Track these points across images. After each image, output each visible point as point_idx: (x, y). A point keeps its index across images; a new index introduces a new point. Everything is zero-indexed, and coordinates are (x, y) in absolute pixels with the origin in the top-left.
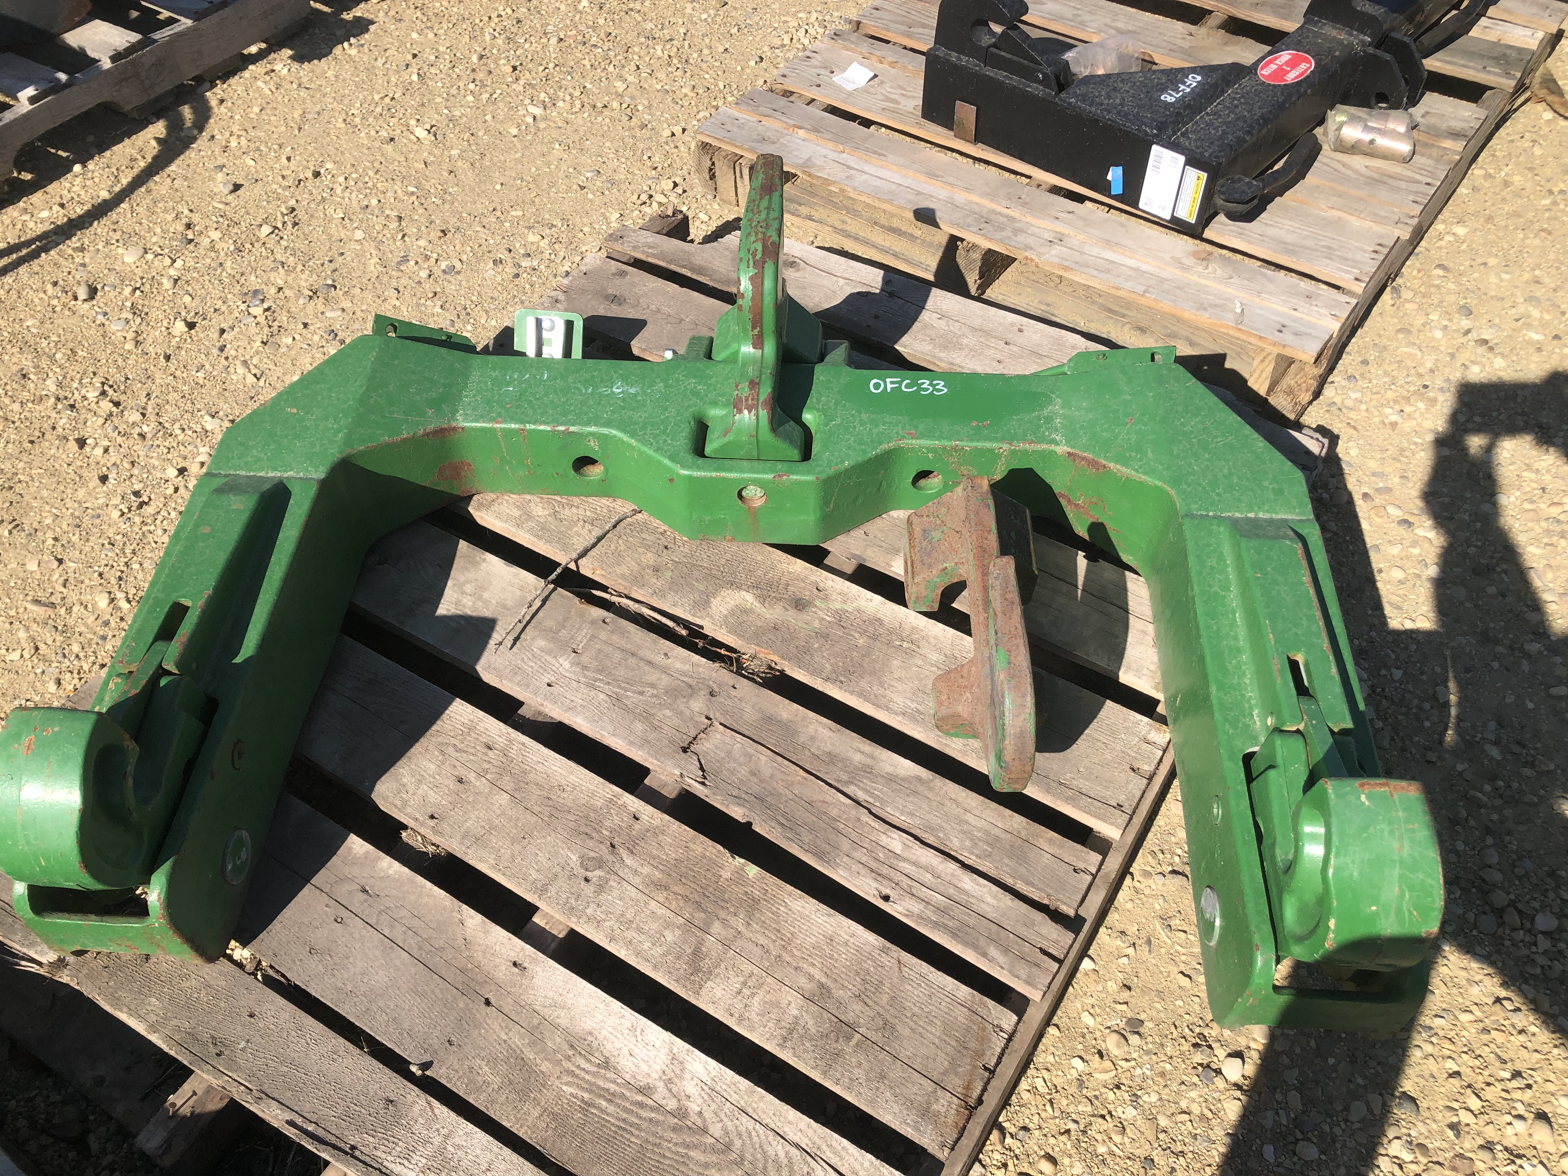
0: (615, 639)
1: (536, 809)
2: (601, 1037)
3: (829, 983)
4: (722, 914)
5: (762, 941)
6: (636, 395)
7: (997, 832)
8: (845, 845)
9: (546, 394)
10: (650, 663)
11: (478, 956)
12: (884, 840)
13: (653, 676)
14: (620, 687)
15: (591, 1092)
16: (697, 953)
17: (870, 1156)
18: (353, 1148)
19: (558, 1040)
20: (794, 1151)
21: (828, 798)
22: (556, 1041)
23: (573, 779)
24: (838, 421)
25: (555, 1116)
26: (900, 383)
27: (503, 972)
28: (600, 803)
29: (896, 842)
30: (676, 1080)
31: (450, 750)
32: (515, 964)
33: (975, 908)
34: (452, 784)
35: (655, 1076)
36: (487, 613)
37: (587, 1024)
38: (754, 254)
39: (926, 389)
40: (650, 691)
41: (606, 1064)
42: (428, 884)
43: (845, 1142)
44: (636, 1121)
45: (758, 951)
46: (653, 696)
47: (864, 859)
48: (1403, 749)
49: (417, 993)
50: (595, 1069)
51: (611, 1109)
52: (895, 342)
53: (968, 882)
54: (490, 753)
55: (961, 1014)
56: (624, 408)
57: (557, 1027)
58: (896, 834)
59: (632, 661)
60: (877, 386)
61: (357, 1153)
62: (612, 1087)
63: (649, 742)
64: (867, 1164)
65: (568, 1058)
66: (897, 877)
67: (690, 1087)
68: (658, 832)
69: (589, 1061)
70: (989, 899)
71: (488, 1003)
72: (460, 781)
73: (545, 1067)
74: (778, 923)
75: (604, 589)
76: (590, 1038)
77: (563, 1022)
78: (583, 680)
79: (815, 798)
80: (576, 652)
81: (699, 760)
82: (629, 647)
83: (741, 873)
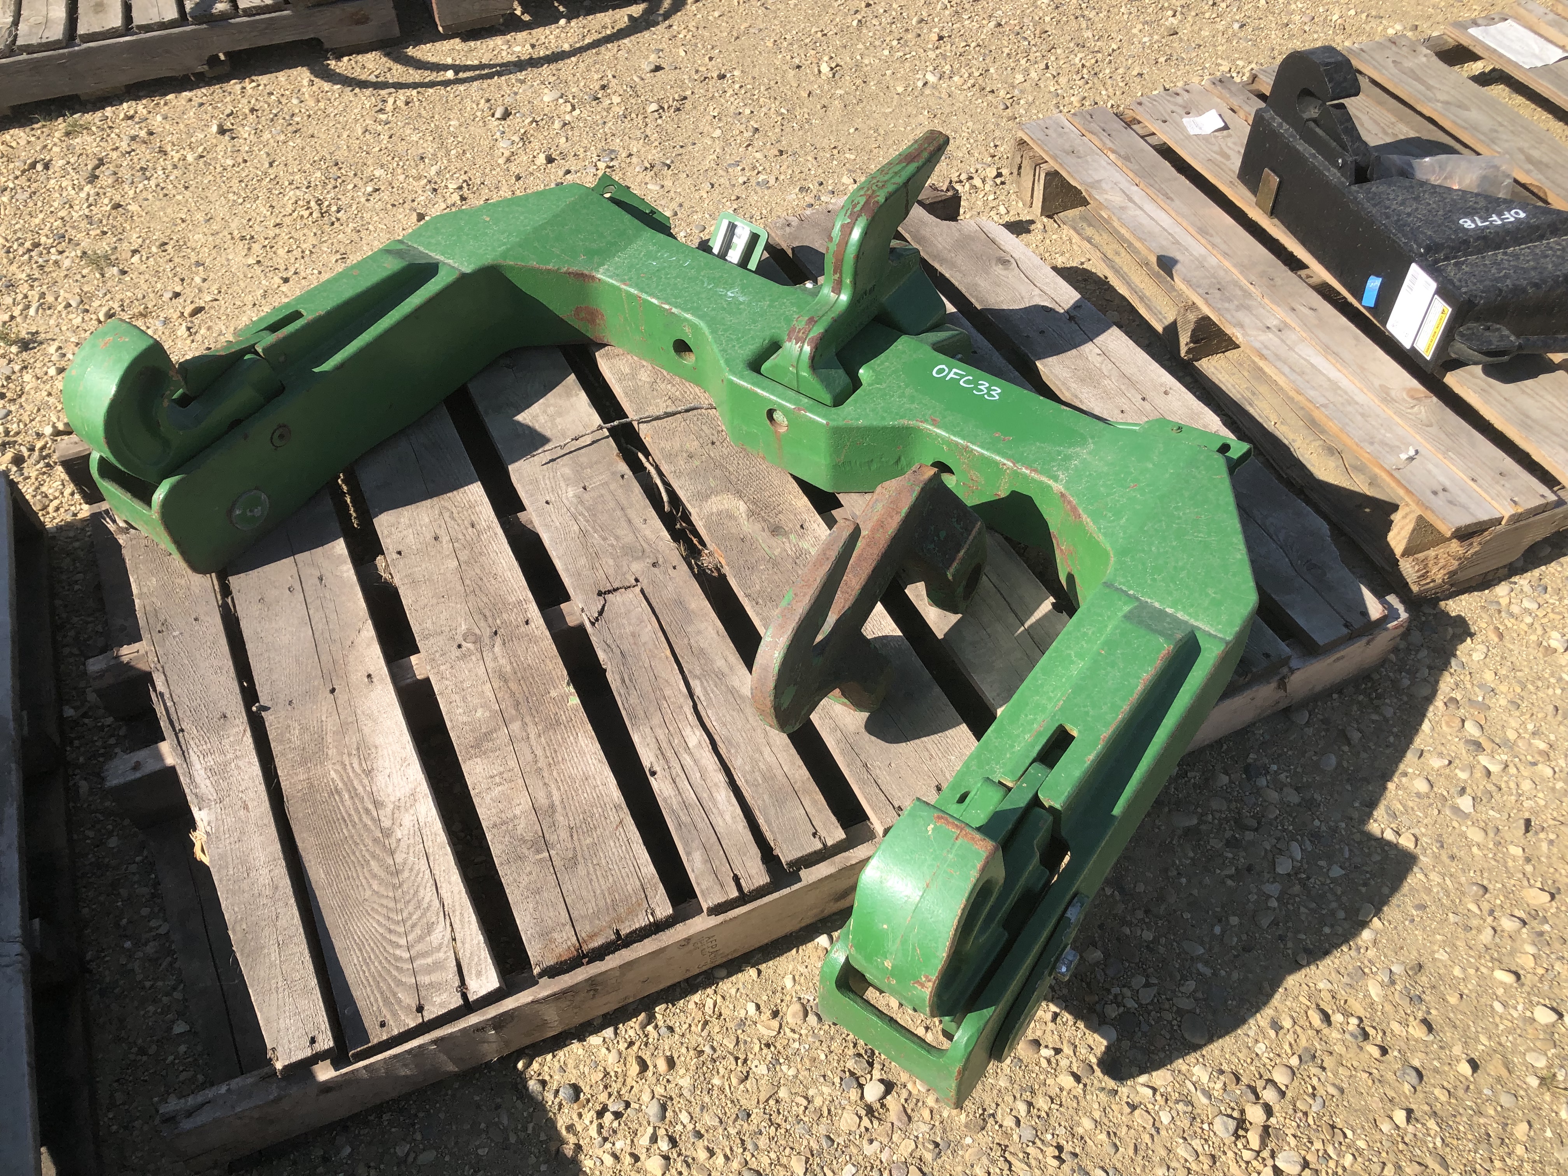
0: (620, 493)
1: (467, 582)
2: (380, 753)
3: (559, 809)
4: (528, 719)
5: (539, 752)
6: (741, 303)
7: (778, 772)
8: (656, 720)
9: (676, 278)
10: (629, 521)
11: (351, 658)
12: (687, 732)
13: (623, 531)
14: (593, 528)
15: (345, 784)
16: (487, 736)
17: (481, 938)
18: (182, 730)
19: (354, 739)
20: (436, 903)
21: (672, 681)
22: (352, 739)
24: (884, 385)
25: (311, 786)
26: (962, 376)
27: (357, 676)
28: (512, 599)
29: (695, 737)
30: (402, 809)
31: (446, 515)
32: (369, 676)
33: (712, 817)
34: (429, 537)
35: (392, 799)
36: (548, 433)
37: (379, 740)
38: (855, 206)
39: (982, 391)
40: (612, 540)
41: (369, 773)
42: (360, 595)
43: (473, 918)
44: (357, 820)
45: (530, 757)
46: (612, 545)
47: (661, 737)
48: (1281, 938)
49: (297, 661)
50: (359, 771)
51: (348, 803)
52: (1039, 359)
53: (724, 797)
54: (470, 529)
55: (633, 884)
56: (724, 309)
57: (359, 730)
58: (700, 732)
59: (619, 513)
60: (941, 371)
61: (181, 735)
62: (360, 789)
63: (579, 575)
64: (475, 942)
65: (350, 755)
66: (674, 762)
67: (407, 820)
68: (532, 639)
69: (360, 764)
70: (728, 817)
71: (333, 691)
72: (436, 538)
73: (332, 752)
74: (560, 745)
75: (647, 454)
76: (373, 750)
77: (366, 730)
78: (572, 509)
79: (663, 675)
80: (585, 488)
81: (604, 606)
82: (624, 502)
83: (565, 698)
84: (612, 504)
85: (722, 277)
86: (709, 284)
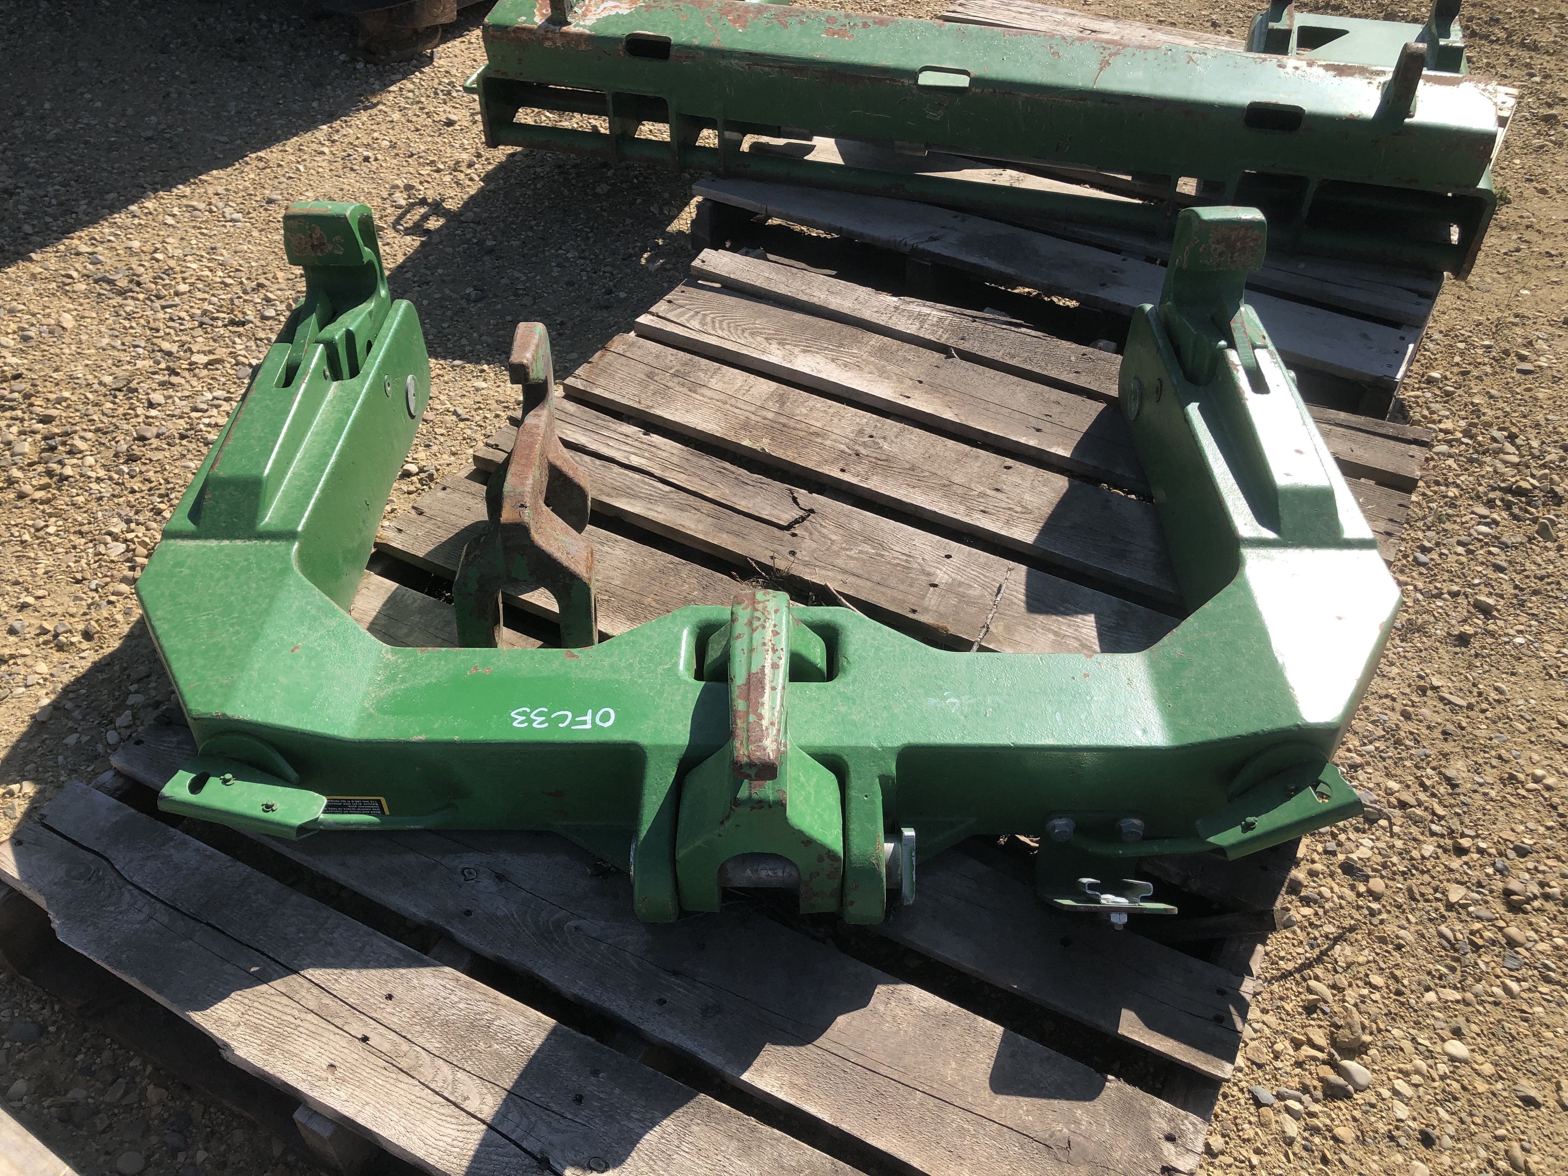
1: (927, 474)
3: (690, 393)
4: (766, 422)
5: (738, 411)
11: (937, 401)
12: (644, 461)
13: (852, 565)
14: (882, 556)
15: (840, 352)
16: (782, 403)
19: (868, 369)
20: (712, 333)
24: (660, 670)
26: (574, 722)
27: (917, 395)
28: (876, 477)
31: (1018, 509)
32: (909, 397)
34: (1005, 488)
39: (539, 715)
40: (853, 554)
45: (740, 406)
46: (847, 550)
47: (661, 452)
49: (972, 386)
52: (554, 1032)
54: (982, 508)
59: (876, 578)
60: (605, 717)
66: (636, 444)
68: (825, 463)
69: (845, 361)
71: (921, 382)
72: (997, 490)
74: (726, 419)
78: (920, 561)
80: (934, 586)
81: (798, 504)
82: (879, 588)
83: (756, 441)
84: (893, 582)
85: (993, 719)
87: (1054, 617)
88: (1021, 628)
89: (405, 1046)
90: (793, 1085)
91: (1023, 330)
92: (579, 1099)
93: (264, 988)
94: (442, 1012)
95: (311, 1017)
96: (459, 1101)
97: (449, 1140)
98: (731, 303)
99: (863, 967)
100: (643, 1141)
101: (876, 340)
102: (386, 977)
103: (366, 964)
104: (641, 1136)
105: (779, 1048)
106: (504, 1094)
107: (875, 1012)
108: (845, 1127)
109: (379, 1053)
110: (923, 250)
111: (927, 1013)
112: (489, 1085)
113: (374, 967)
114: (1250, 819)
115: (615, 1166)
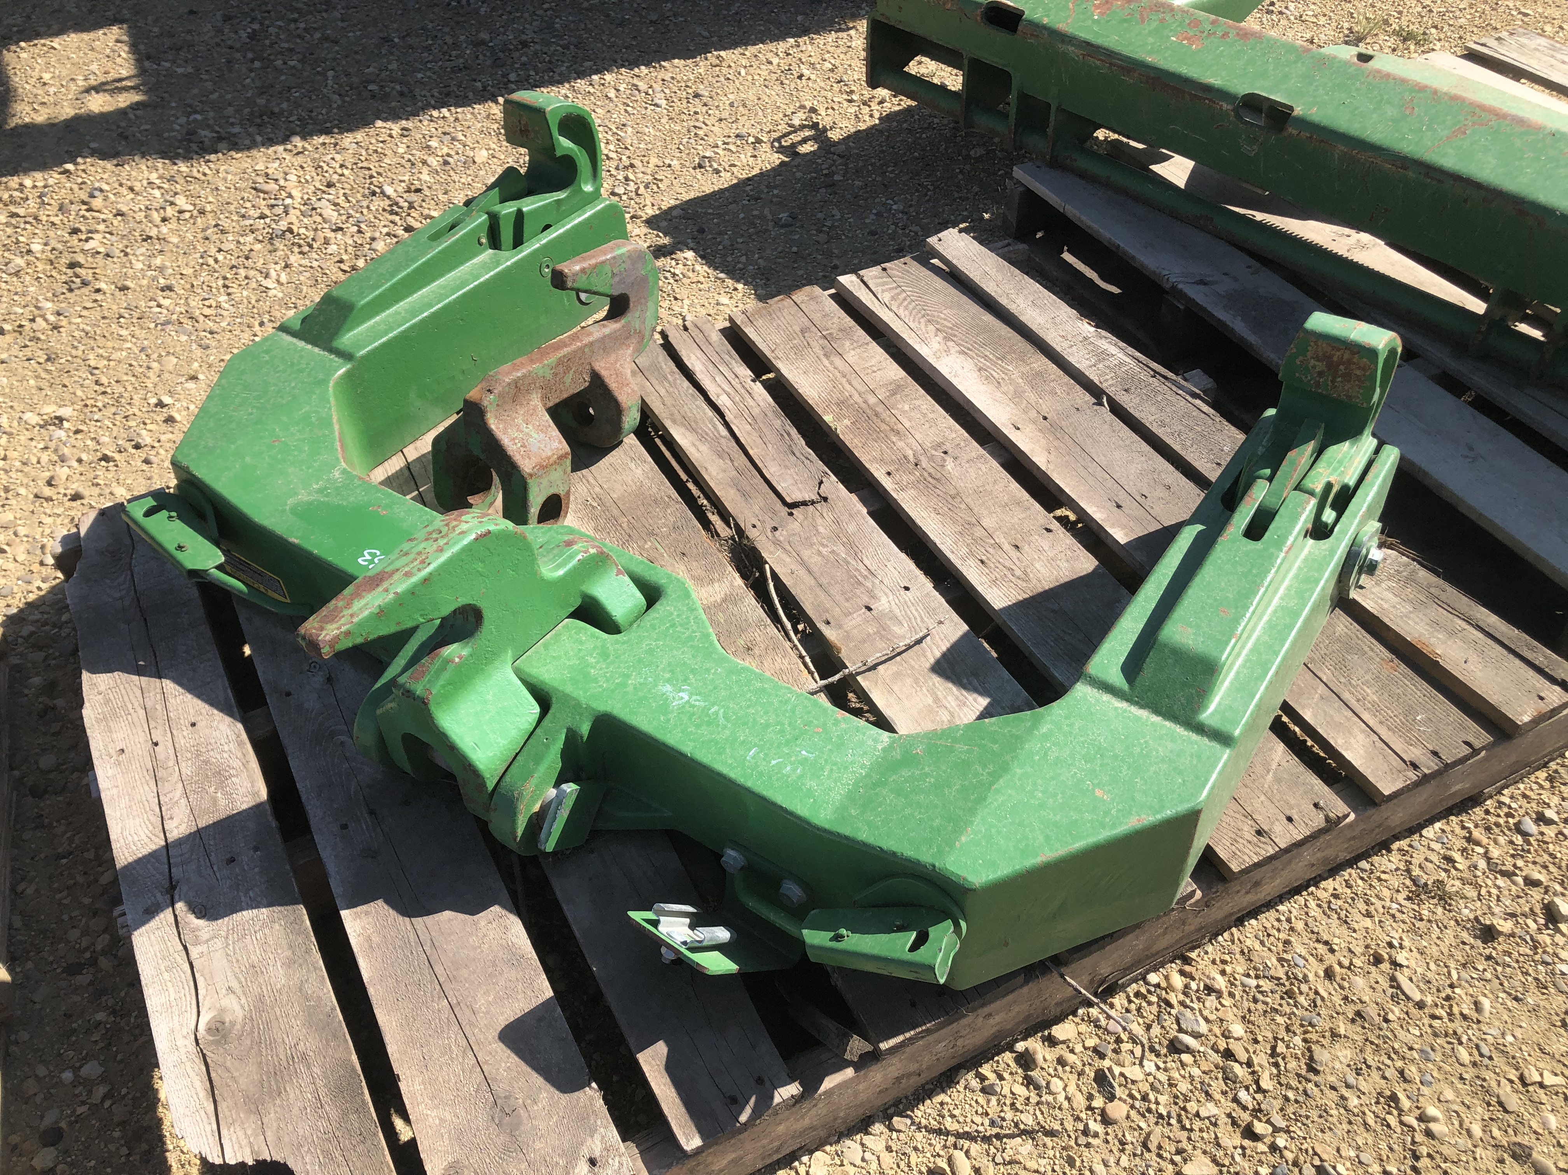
0: (828, 604)
1: (963, 506)
2: (978, 381)
3: (822, 357)
4: (864, 406)
5: (848, 387)
6: (668, 681)
9: (767, 726)
10: (810, 573)
11: (1043, 442)
12: (729, 403)
13: (815, 561)
14: (848, 563)
15: (996, 364)
16: (894, 393)
18: (1154, 376)
20: (894, 309)
22: (1008, 389)
23: (924, 514)
27: (1029, 429)
28: (912, 492)
29: (722, 400)
30: (942, 352)
31: (1018, 573)
32: (1018, 429)
34: (1026, 548)
35: (953, 357)
36: (936, 680)
37: (983, 388)
40: (824, 551)
41: (981, 370)
42: (1067, 490)
44: (975, 345)
45: (854, 383)
46: (823, 545)
47: (750, 400)
50: (989, 370)
51: (987, 353)
54: (984, 558)
55: (759, 323)
59: (824, 581)
61: (1152, 373)
62: (982, 362)
63: (850, 515)
65: (1003, 380)
66: (738, 387)
68: (879, 461)
69: (991, 374)
71: (1045, 418)
72: (1017, 547)
78: (877, 582)
80: (869, 609)
81: (819, 488)
82: (818, 590)
83: (838, 418)
84: (835, 591)
85: (698, 726)
86: (716, 713)
87: (950, 685)
88: (909, 681)
89: (171, 763)
90: (369, 939)
91: (1198, 402)
92: (232, 860)
93: (135, 678)
94: (212, 753)
95: (142, 713)
96: (166, 817)
97: (136, 839)
98: (938, 286)
99: (501, 885)
100: (240, 914)
101: (1042, 362)
102: (203, 711)
103: (199, 696)
104: (242, 910)
105: (386, 907)
106: (194, 829)
107: (475, 924)
108: (371, 991)
109: (154, 757)
110: (1181, 291)
111: (510, 948)
112: (192, 818)
113: (203, 700)
114: (843, 931)
115: (208, 920)
